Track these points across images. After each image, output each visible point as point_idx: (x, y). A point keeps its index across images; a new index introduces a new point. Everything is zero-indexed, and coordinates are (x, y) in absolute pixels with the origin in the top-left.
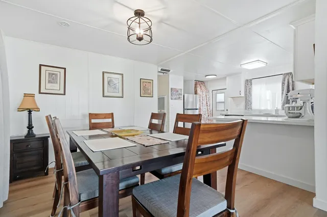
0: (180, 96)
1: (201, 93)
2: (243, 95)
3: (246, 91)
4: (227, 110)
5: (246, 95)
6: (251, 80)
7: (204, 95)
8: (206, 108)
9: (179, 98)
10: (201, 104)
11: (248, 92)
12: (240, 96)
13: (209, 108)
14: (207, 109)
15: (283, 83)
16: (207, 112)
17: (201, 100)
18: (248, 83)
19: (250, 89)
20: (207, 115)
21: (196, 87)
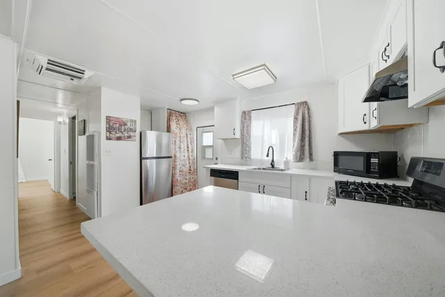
0: (132, 134)
1: (177, 131)
2: (238, 135)
3: (242, 130)
4: (217, 159)
5: (242, 135)
6: (250, 112)
7: (183, 135)
8: (186, 155)
9: (129, 137)
10: (178, 149)
11: (245, 131)
12: (234, 137)
13: (190, 154)
14: (189, 156)
15: (296, 118)
16: (187, 162)
17: (178, 142)
18: (246, 116)
19: (249, 126)
20: (188, 166)
21: (169, 120)
